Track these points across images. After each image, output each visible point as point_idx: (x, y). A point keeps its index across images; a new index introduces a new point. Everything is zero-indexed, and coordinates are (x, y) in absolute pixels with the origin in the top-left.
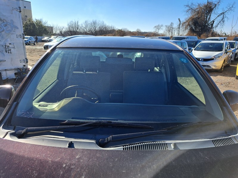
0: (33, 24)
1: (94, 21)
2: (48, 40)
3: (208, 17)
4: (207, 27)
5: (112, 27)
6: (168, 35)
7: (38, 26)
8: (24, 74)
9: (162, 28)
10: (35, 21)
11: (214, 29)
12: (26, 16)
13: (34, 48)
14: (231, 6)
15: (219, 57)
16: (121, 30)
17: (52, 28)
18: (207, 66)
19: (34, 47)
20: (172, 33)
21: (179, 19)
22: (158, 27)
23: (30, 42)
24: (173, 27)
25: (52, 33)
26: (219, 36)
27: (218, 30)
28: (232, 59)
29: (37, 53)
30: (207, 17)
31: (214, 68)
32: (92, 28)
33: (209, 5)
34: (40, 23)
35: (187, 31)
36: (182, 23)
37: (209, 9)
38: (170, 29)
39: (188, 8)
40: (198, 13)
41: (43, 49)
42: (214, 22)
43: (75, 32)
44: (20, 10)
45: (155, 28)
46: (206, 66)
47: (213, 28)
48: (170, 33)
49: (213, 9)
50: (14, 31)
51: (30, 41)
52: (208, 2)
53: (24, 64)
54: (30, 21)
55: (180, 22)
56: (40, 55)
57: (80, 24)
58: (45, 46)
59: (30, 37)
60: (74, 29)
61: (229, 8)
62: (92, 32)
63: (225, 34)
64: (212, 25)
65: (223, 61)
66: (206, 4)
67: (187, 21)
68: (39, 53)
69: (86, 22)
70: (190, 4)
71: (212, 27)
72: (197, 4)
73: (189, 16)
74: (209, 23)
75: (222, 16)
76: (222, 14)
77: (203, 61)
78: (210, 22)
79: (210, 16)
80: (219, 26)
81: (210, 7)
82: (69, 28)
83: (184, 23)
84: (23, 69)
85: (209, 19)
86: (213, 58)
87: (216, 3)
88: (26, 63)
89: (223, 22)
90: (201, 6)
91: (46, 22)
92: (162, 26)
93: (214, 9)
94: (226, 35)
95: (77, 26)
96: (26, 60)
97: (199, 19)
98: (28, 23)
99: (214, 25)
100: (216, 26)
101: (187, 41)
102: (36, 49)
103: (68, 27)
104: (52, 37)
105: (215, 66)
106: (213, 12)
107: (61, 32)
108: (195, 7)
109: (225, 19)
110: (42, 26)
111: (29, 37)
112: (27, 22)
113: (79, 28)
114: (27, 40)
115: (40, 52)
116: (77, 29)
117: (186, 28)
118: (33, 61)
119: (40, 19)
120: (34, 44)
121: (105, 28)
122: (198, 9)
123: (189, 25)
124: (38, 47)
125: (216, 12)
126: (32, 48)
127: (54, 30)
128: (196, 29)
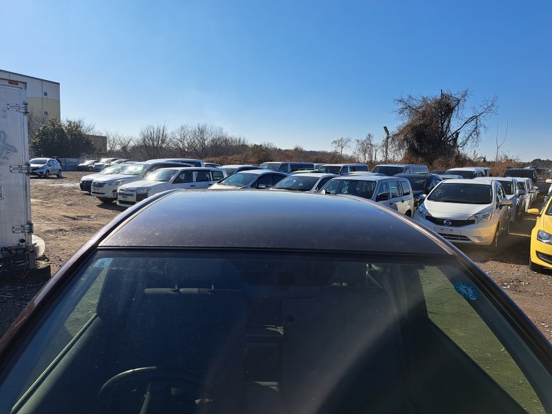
0: (59, 130)
1: (201, 128)
2: (93, 166)
3: (446, 124)
4: (444, 144)
5: (239, 140)
6: (363, 159)
7: (71, 135)
8: (19, 264)
9: (348, 144)
10: (66, 125)
11: (460, 149)
12: (46, 113)
13: (55, 185)
14: (490, 104)
15: (485, 216)
16: (261, 146)
17: (104, 140)
18: (461, 236)
19: (57, 184)
20: (371, 156)
21: (385, 128)
22: (341, 143)
23: (48, 170)
24: (373, 143)
25: (103, 152)
26: (472, 164)
27: (468, 151)
28: (512, 219)
29: (62, 199)
30: (442, 124)
31: (477, 241)
32: (196, 141)
33: (444, 100)
34: (77, 128)
35: (403, 152)
36: (391, 135)
37: (445, 108)
38: (366, 147)
39: (401, 106)
40: (424, 116)
41: (77, 188)
42: (460, 135)
43: (156, 148)
44: (26, 110)
45: (335, 145)
46: (458, 236)
47: (458, 147)
48: (367, 155)
49: (453, 109)
50: (5, 158)
51: (49, 168)
52: (442, 94)
53: (22, 236)
54: (53, 124)
55: (388, 134)
56: (69, 203)
57: (168, 132)
58: (83, 182)
59: (49, 161)
60: (156, 143)
61: (486, 107)
62: (195, 150)
63: (485, 161)
64: (455, 140)
65: (494, 227)
66: (439, 97)
67: (401, 132)
68: (67, 198)
69: (182, 128)
70: (405, 98)
71: (455, 145)
72: (420, 98)
73: (406, 121)
74: (448, 137)
75: (473, 123)
76: (472, 119)
77: (451, 226)
78: (450, 134)
79: (449, 121)
80: (469, 143)
81: (448, 105)
82: (145, 140)
83: (395, 135)
84: (17, 250)
85: (447, 128)
86: (473, 218)
87: (458, 97)
88: (27, 234)
89: (478, 134)
90: (429, 102)
91: (91, 127)
92: (349, 140)
93: (456, 108)
94: (485, 163)
95: (161, 138)
96: (28, 226)
97: (426, 127)
98: (50, 127)
99: (459, 141)
100: (464, 144)
101: (408, 178)
102: (61, 188)
103: (141, 138)
104: (104, 161)
105: (478, 238)
106: (454, 114)
107: (124, 148)
108: (416, 103)
109: (481, 129)
110: (80, 134)
111: (48, 159)
112: (45, 127)
113: (167, 140)
114: (43, 168)
115: (72, 195)
116: (163, 142)
117: (400, 146)
118: (50, 220)
119: (77, 121)
120: (59, 177)
121: (226, 141)
122: (424, 109)
123: (406, 139)
124: (67, 185)
125: (460, 114)
126: (53, 185)
127: (108, 144)
128: (421, 148)
